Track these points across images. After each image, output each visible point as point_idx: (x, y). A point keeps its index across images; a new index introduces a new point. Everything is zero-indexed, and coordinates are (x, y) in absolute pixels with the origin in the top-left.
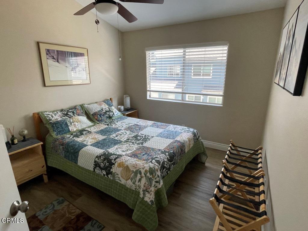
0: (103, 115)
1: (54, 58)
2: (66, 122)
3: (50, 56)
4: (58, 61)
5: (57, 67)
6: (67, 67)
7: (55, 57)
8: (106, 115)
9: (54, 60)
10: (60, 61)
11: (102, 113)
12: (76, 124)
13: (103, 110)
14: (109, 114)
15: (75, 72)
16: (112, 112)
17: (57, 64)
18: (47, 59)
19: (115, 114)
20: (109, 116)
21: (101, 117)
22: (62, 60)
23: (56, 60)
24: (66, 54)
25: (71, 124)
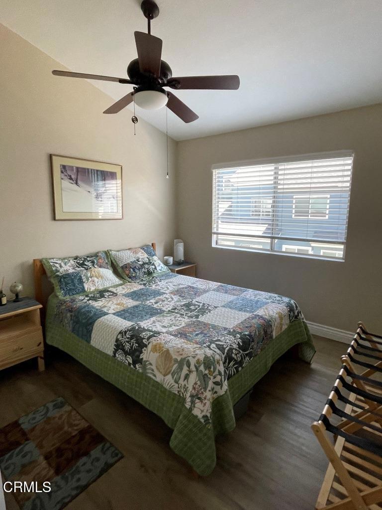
0: (139, 269)
1: (71, 179)
2: (81, 277)
3: (66, 176)
4: (76, 183)
5: (75, 191)
6: (89, 192)
7: (73, 177)
8: (143, 270)
9: (71, 181)
10: (79, 182)
11: (138, 266)
12: (96, 279)
13: (139, 261)
14: (148, 268)
15: (101, 201)
16: (153, 264)
17: (74, 186)
18: (62, 179)
19: (158, 268)
20: (148, 271)
21: (135, 272)
22: (83, 181)
23: (75, 181)
24: (90, 173)
25: (88, 280)
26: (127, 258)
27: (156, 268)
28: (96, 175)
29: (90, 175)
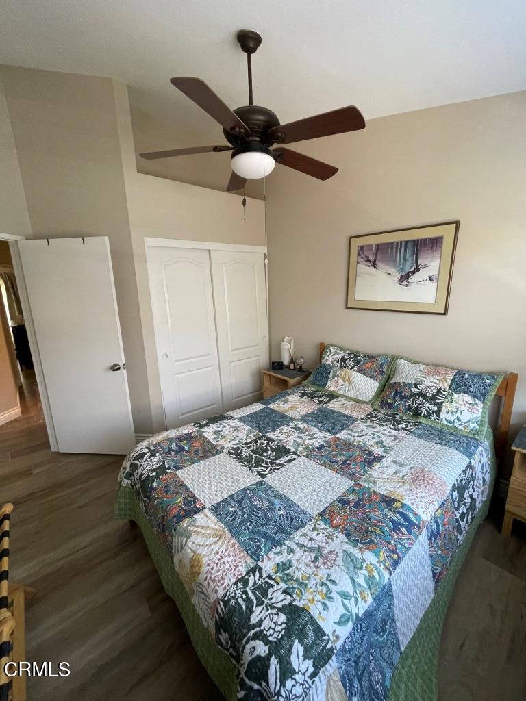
0: (402, 398)
1: (368, 261)
2: (330, 372)
3: (363, 258)
4: (374, 265)
5: (372, 275)
6: (390, 274)
7: (371, 258)
8: (409, 403)
9: (368, 263)
10: (378, 263)
11: (407, 392)
12: (341, 381)
13: (416, 387)
14: (419, 404)
15: (407, 285)
16: (440, 405)
17: (372, 269)
18: (358, 262)
19: (443, 415)
20: (417, 408)
21: (394, 397)
22: (383, 261)
23: (372, 263)
24: (394, 247)
25: (333, 377)
26: (407, 373)
27: (438, 413)
28: (403, 249)
29: (394, 251)
